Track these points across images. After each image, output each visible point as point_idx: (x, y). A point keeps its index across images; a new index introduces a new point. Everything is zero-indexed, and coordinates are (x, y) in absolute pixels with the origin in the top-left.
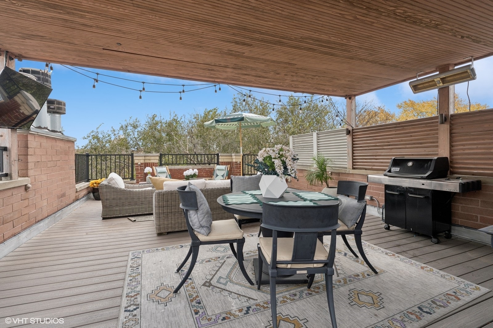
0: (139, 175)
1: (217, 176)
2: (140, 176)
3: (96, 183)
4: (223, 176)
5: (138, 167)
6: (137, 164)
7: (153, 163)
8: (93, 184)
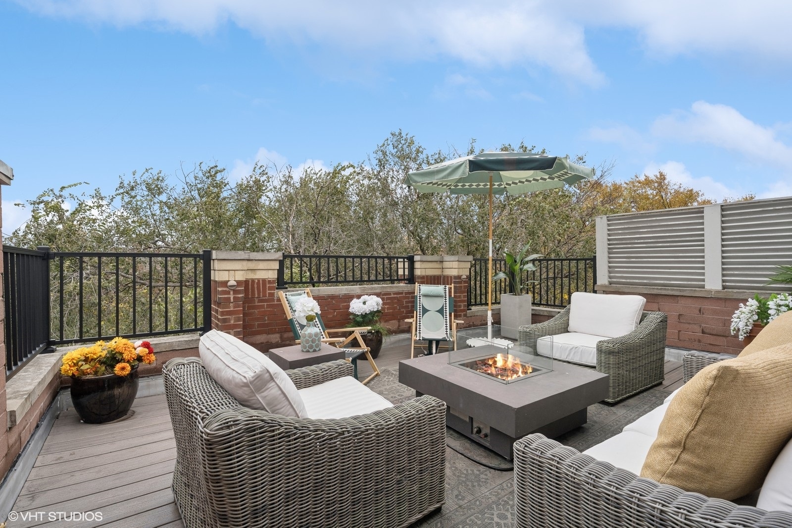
0: (229, 320)
1: (425, 311)
2: (232, 322)
3: (87, 360)
4: (441, 311)
5: (228, 293)
6: (225, 283)
7: (264, 281)
8: (75, 365)
